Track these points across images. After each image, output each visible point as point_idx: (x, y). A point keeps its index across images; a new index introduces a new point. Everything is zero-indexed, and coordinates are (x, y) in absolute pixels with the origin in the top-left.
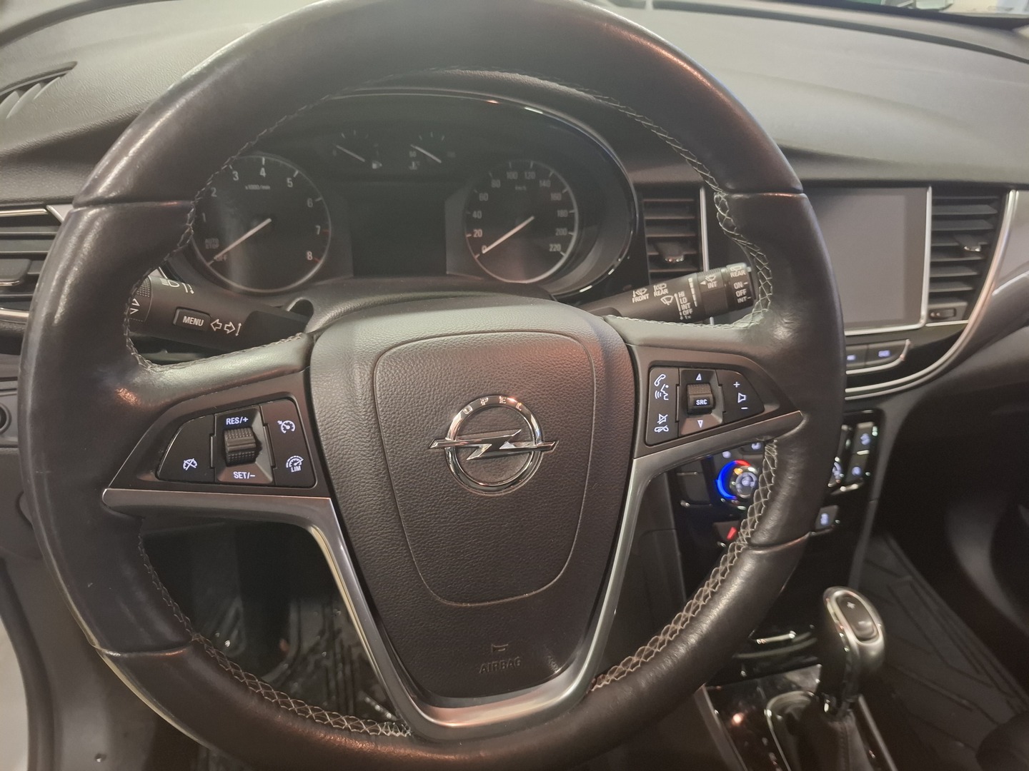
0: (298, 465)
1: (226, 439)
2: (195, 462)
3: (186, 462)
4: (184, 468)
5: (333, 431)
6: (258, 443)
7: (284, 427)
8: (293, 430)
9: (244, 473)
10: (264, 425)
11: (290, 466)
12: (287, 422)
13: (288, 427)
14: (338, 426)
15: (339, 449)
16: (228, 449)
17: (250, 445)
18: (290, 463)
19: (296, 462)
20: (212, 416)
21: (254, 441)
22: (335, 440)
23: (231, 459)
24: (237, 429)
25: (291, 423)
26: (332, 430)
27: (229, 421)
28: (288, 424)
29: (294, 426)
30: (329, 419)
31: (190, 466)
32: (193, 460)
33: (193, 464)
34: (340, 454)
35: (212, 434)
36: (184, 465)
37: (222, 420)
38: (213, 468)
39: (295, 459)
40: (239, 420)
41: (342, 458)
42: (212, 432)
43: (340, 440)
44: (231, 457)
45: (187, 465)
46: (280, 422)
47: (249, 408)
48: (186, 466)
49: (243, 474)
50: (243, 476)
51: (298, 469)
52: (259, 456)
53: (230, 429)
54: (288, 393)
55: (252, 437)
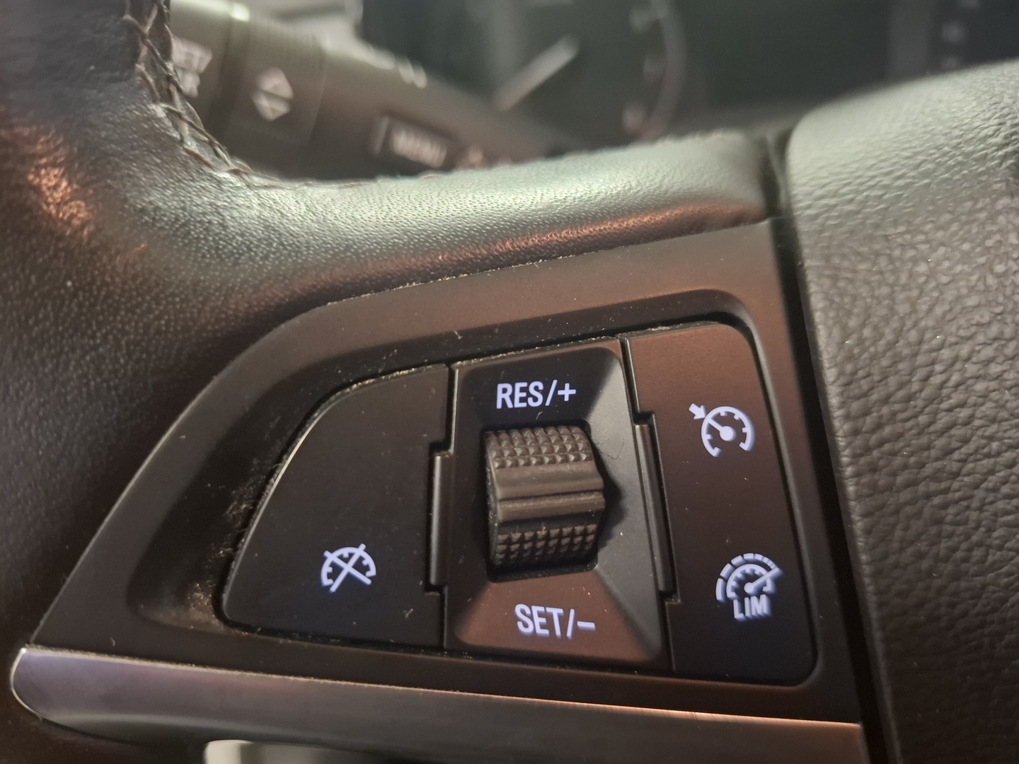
0: (759, 592)
1: (493, 465)
2: (368, 561)
3: (331, 557)
4: (326, 581)
5: (898, 461)
6: (612, 491)
7: (712, 430)
8: (746, 446)
9: (556, 612)
10: (638, 417)
11: (731, 594)
12: (722, 411)
13: (727, 434)
14: (924, 440)
15: (918, 537)
16: (500, 511)
17: (583, 498)
18: (732, 583)
19: (752, 578)
20: (443, 368)
21: (598, 482)
22: (905, 495)
23: (508, 552)
24: (533, 426)
25: (739, 415)
26: (894, 454)
27: (508, 395)
28: (727, 420)
29: (748, 429)
30: (885, 410)
31: (349, 576)
32: (360, 551)
33: (360, 566)
34: (920, 556)
35: (442, 446)
36: (326, 569)
37: (481, 387)
38: (438, 588)
39: (748, 569)
40: (545, 393)
41: (929, 574)
42: (439, 436)
43: (928, 496)
44: (509, 542)
45: (336, 570)
46: (697, 411)
47: (583, 346)
48: (333, 576)
49: (549, 617)
50: (549, 625)
51: (759, 607)
52: (611, 542)
53: (508, 429)
54: (726, 297)
55: (590, 467)
